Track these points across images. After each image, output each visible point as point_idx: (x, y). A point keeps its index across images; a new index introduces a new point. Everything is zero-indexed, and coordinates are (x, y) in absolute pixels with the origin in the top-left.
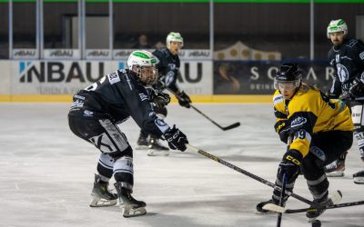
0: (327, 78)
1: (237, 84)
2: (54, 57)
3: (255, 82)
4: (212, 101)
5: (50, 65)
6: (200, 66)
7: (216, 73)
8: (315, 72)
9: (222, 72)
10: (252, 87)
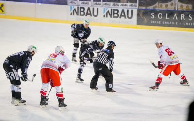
0: (182, 19)
1: (146, 20)
2: (83, 5)
3: (153, 20)
4: (136, 28)
5: (81, 8)
6: (132, 11)
7: (138, 15)
8: (177, 16)
9: (141, 14)
10: (152, 22)
